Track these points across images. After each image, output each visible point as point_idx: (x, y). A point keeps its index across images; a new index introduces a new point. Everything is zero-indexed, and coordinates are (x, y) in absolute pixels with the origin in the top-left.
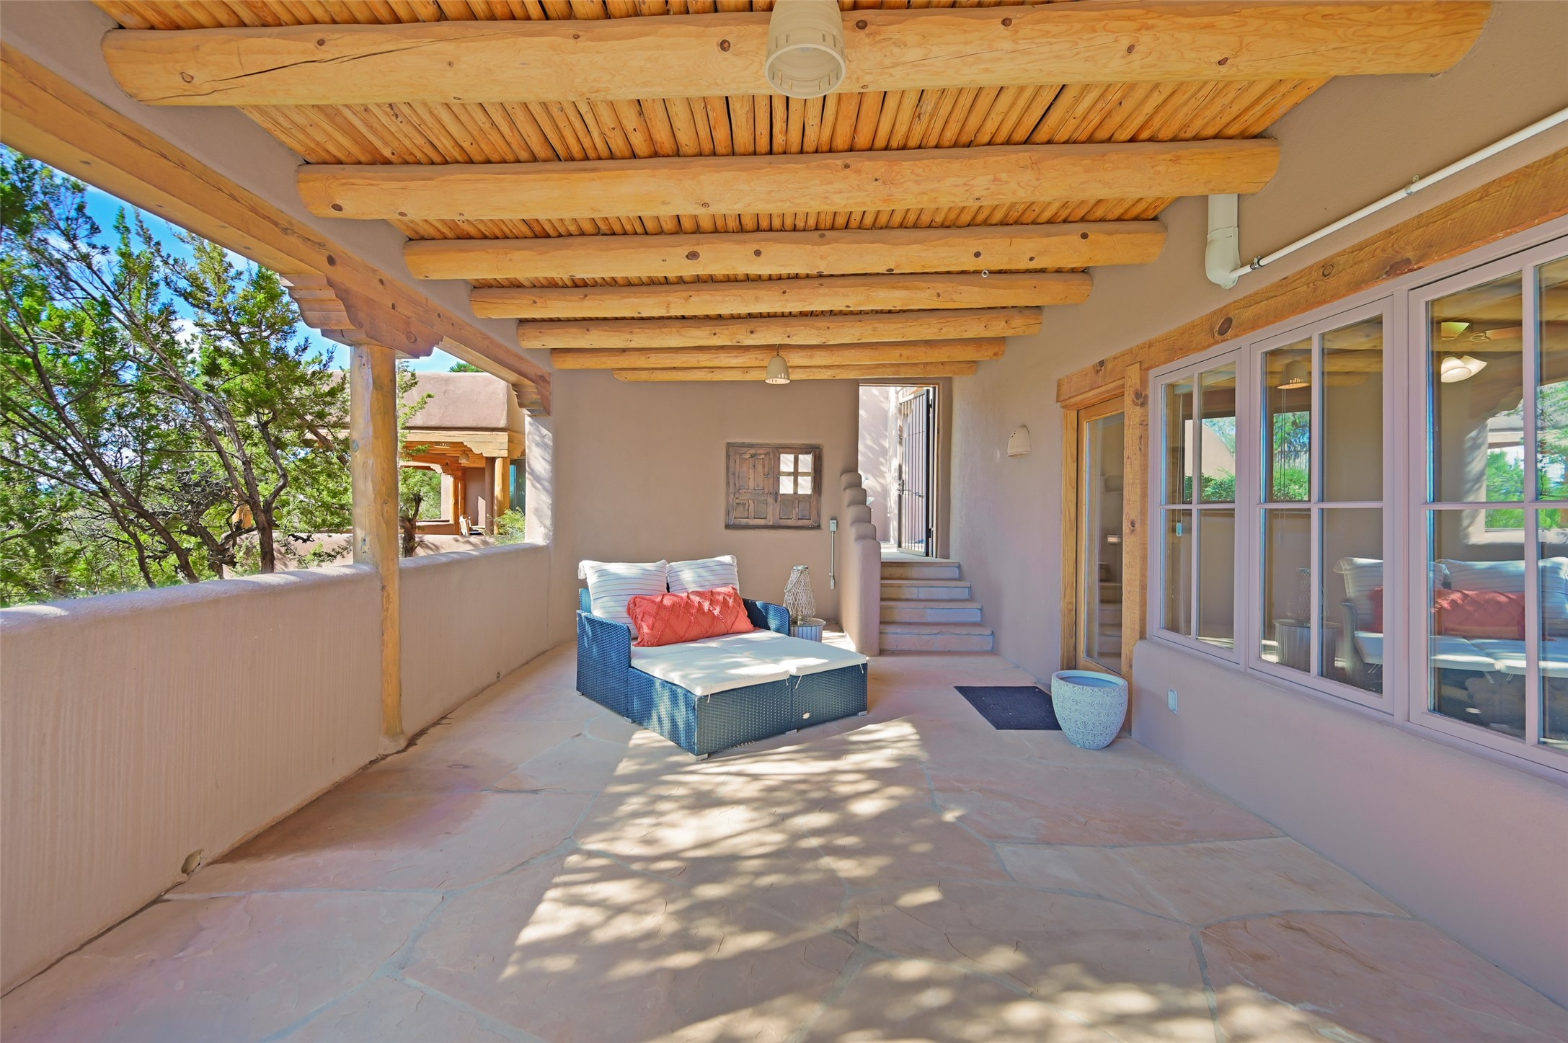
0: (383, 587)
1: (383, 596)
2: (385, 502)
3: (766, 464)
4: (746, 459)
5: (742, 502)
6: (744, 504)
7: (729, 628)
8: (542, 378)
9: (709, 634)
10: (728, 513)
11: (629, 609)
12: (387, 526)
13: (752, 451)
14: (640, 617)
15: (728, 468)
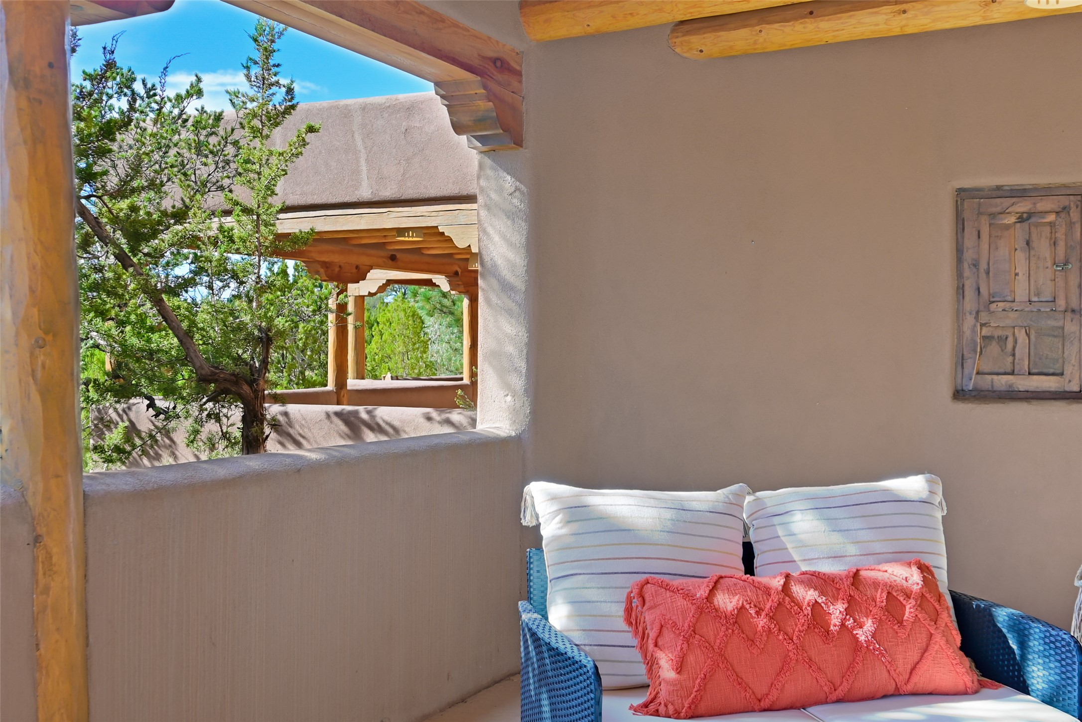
0: (37, 539)
1: (35, 559)
2: (40, 345)
3: (1060, 235)
4: (1007, 227)
5: (999, 333)
6: (1003, 340)
7: (901, 680)
8: (501, 64)
9: (840, 693)
10: (961, 361)
11: (629, 610)
12: (44, 401)
13: (1023, 206)
14: (652, 634)
15: (959, 251)
